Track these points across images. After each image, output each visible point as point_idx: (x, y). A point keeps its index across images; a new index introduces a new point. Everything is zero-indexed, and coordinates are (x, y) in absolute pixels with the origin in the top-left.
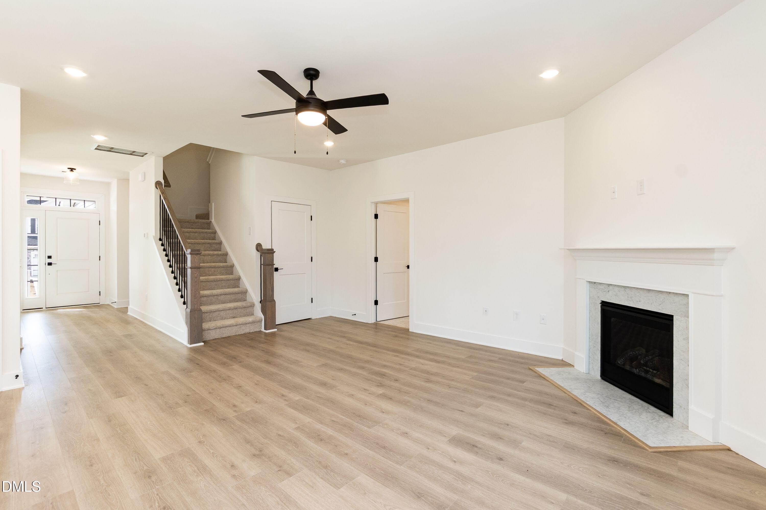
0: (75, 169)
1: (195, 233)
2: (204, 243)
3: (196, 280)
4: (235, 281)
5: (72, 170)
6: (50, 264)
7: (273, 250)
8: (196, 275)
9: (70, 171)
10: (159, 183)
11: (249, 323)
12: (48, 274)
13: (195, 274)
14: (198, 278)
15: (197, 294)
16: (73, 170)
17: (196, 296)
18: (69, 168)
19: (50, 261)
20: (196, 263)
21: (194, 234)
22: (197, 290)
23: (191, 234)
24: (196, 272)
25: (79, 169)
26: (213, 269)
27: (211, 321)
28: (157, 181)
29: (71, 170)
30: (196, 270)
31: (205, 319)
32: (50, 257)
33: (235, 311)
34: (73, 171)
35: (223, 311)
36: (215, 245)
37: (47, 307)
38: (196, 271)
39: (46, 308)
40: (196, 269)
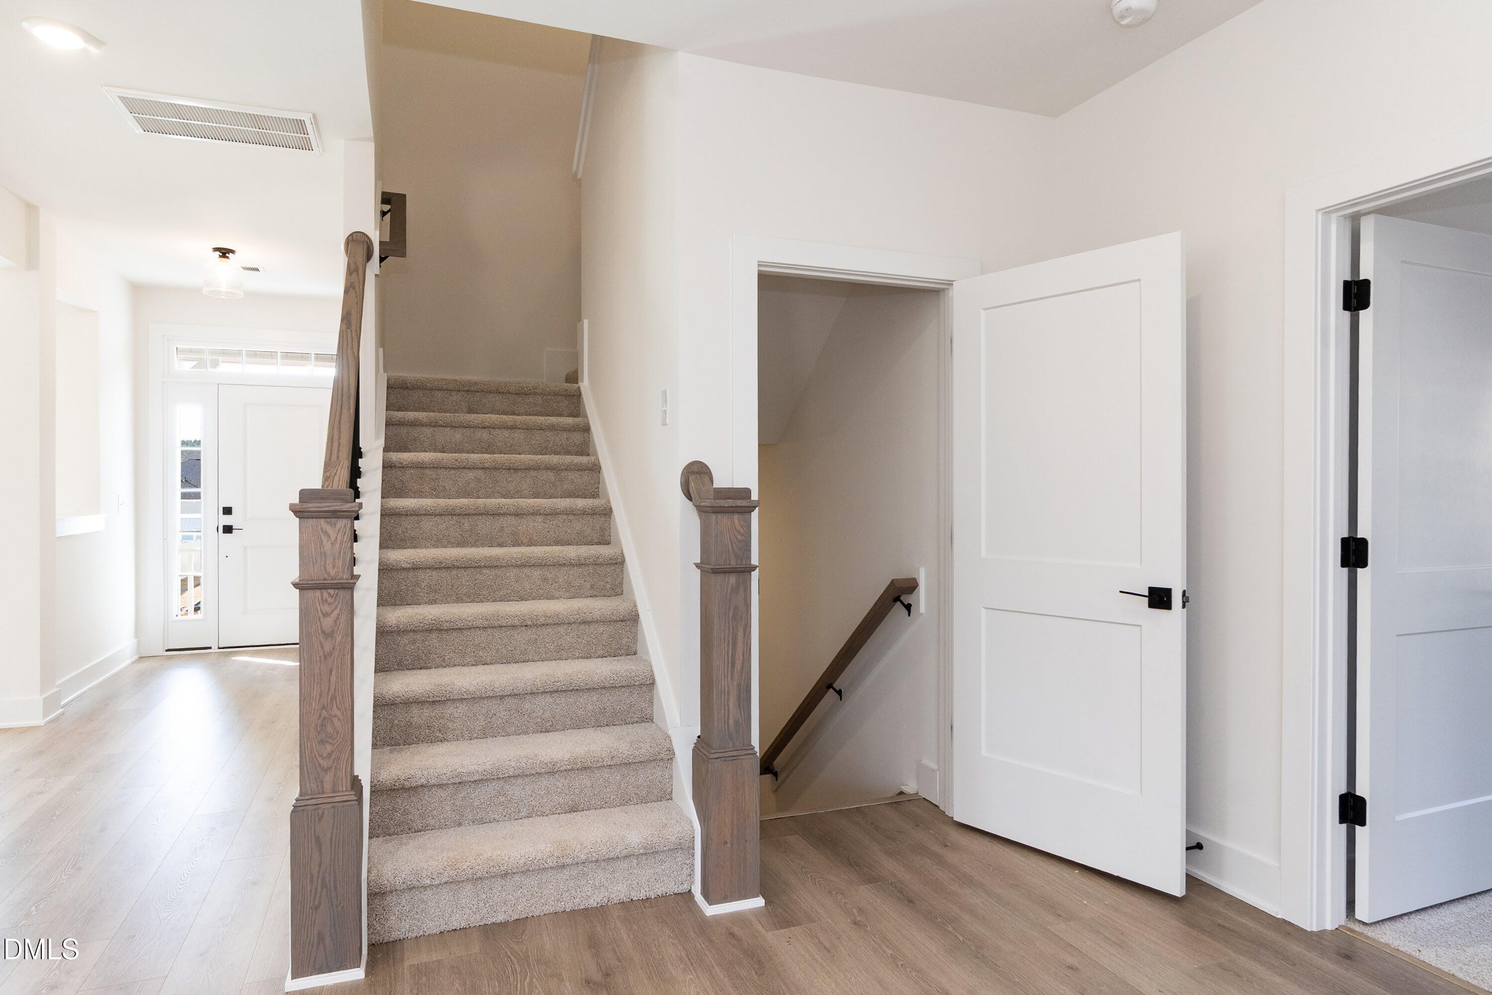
0: (232, 252)
1: (513, 428)
2: (529, 469)
3: (328, 647)
4: (618, 625)
5: (224, 253)
6: (228, 529)
7: (751, 499)
8: (328, 622)
9: (220, 256)
10: (356, 241)
11: (626, 857)
12: (228, 557)
13: (326, 615)
14: (339, 639)
15: (335, 716)
16: (227, 255)
17: (330, 729)
18: (216, 249)
19: (227, 520)
20: (329, 561)
21: (506, 433)
22: (334, 698)
23: (497, 431)
24: (326, 608)
25: (243, 255)
26: (537, 573)
27: (460, 824)
28: (352, 235)
29: (221, 254)
30: (329, 594)
31: (435, 813)
32: (228, 511)
33: (585, 780)
34: (228, 257)
35: (520, 781)
36: (577, 474)
37: (220, 646)
38: (330, 600)
39: (219, 648)
40: (332, 592)
